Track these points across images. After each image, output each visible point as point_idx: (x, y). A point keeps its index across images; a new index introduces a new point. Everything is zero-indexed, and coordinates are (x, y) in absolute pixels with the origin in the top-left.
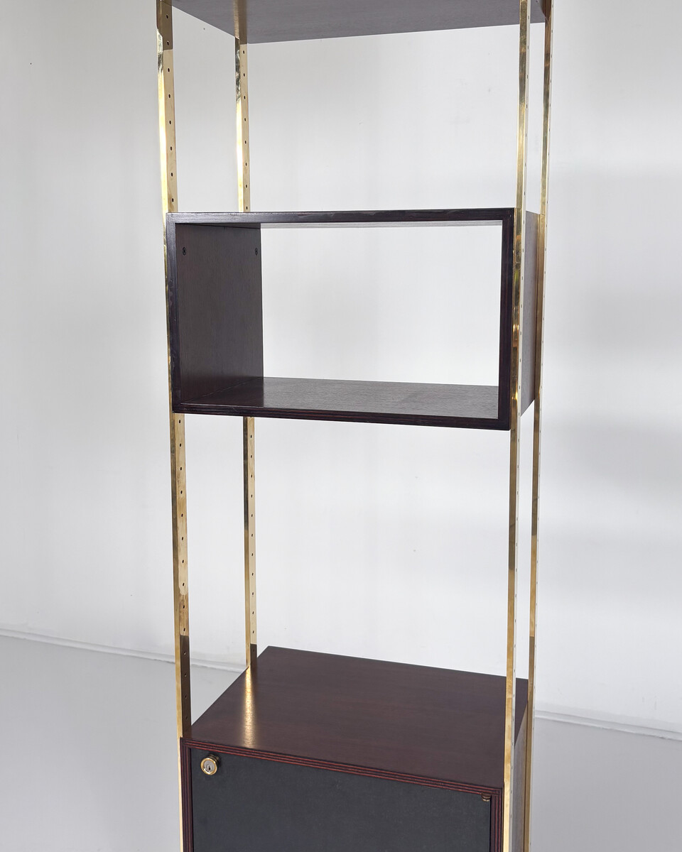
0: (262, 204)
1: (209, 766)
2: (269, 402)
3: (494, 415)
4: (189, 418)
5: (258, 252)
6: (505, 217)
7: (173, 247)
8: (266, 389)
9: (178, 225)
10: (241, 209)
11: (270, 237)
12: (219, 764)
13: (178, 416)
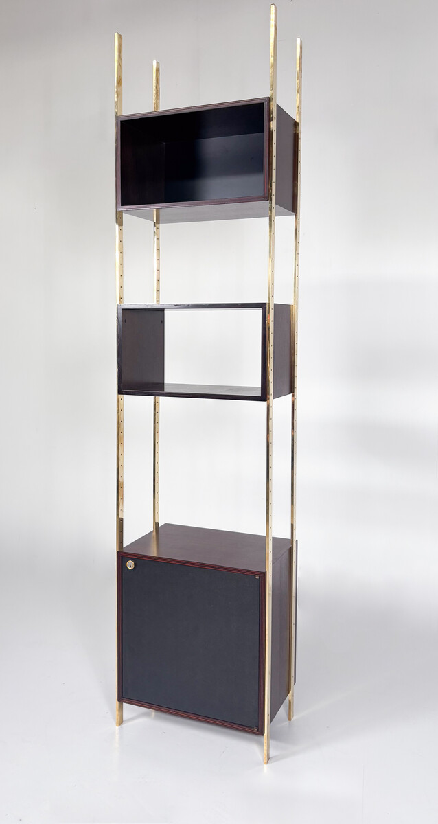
0: (165, 300)
1: (130, 565)
2: (167, 390)
3: (259, 394)
4: (126, 397)
5: (163, 322)
6: (262, 306)
7: (121, 319)
8: (165, 387)
9: (123, 310)
10: (155, 303)
11: (168, 315)
12: (135, 564)
13: (121, 396)
